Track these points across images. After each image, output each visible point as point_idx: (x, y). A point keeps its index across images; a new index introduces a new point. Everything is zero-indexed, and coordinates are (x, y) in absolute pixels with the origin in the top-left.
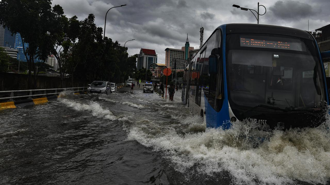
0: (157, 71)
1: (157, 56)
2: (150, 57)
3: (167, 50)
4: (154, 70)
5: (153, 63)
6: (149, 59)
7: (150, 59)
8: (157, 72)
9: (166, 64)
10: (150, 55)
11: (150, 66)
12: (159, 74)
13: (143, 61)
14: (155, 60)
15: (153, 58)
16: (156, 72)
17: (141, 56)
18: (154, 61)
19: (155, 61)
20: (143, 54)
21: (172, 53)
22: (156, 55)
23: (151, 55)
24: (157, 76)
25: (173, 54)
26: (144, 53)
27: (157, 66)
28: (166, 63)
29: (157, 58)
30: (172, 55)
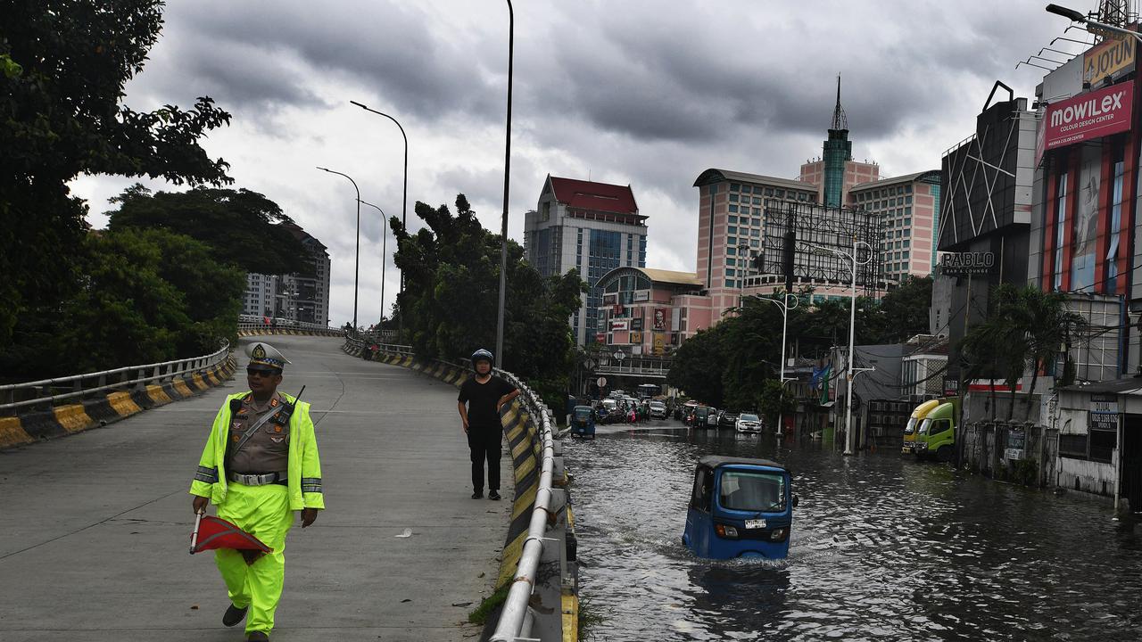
0: (648, 318)
1: (647, 222)
2: (599, 231)
3: (710, 181)
4: (625, 312)
5: (623, 264)
6: (598, 240)
7: (603, 246)
8: (642, 320)
9: (700, 274)
10: (600, 219)
11: (601, 285)
12: (659, 335)
13: (560, 255)
14: (630, 247)
15: (619, 234)
16: (638, 325)
17: (544, 226)
18: (624, 255)
19: (635, 256)
20: (561, 210)
21: (739, 204)
22: (636, 220)
23: (610, 220)
24: (648, 344)
25: (745, 210)
26: (564, 207)
27: (644, 282)
28: (700, 264)
29: (643, 237)
30: (739, 214)
